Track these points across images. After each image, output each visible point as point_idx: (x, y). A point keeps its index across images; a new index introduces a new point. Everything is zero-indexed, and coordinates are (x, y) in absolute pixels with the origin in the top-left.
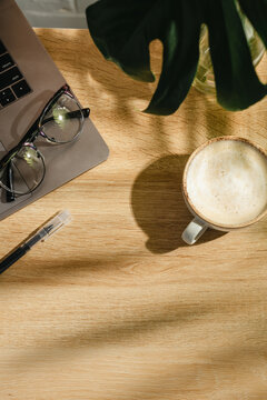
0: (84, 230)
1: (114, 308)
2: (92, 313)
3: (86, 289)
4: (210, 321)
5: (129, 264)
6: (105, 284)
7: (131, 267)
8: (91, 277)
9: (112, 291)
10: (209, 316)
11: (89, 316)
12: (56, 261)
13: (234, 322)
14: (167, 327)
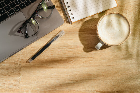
0: (55, 49)
1: (66, 76)
2: (59, 77)
3: (56, 69)
4: (99, 80)
5: (71, 61)
6: (63, 68)
7: (72, 62)
8: (58, 65)
9: (65, 70)
10: (99, 78)
12: (46, 60)
13: (107, 80)
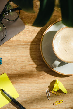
0: (25, 62)
1: (37, 91)
2: (29, 93)
3: (27, 85)
8: (28, 80)
9: (36, 85)
11: (28, 95)
12: (15, 74)
14: (57, 98)
